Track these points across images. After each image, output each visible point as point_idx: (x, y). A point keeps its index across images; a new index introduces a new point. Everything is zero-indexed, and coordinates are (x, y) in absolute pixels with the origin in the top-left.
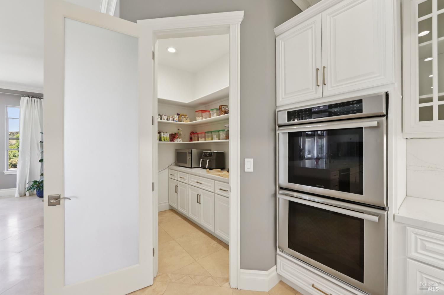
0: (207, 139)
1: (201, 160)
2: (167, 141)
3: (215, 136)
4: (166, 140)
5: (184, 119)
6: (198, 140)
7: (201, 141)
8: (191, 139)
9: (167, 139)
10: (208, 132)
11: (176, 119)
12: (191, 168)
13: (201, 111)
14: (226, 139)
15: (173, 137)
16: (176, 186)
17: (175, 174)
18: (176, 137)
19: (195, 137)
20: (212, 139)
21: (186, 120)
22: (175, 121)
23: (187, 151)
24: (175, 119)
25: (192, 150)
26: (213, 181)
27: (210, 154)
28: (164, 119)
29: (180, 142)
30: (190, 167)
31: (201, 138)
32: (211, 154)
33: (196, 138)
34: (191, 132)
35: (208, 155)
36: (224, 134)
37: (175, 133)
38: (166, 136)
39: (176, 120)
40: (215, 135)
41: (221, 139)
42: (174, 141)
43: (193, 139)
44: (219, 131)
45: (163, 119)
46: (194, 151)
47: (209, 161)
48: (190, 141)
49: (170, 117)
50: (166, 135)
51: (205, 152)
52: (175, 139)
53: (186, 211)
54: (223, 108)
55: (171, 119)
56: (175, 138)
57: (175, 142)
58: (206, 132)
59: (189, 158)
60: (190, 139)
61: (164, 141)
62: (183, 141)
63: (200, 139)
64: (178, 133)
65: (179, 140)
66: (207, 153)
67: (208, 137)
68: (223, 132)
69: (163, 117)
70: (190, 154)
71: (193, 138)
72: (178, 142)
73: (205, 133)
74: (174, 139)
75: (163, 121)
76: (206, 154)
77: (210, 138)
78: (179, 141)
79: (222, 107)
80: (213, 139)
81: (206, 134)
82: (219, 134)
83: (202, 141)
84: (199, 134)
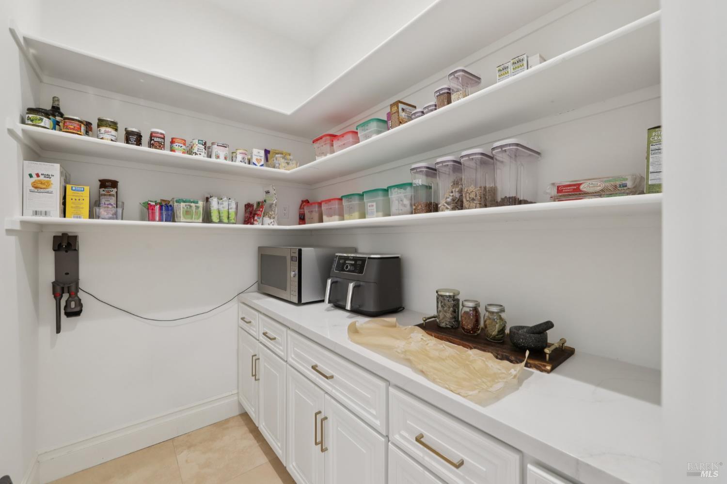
0: (346, 216)
1: (329, 282)
2: (229, 223)
3: (374, 207)
4: (226, 220)
5: (282, 161)
6: (321, 221)
7: (329, 221)
8: (302, 220)
9: (228, 218)
10: (349, 196)
11: (257, 159)
12: (300, 303)
13: (328, 137)
14: (412, 213)
15: (251, 213)
16: (253, 356)
17: (252, 321)
18: (258, 212)
19: (312, 211)
20: (363, 216)
21: (288, 163)
22: (254, 164)
23: (289, 253)
24: (254, 160)
25: (300, 251)
26: (382, 384)
27: (359, 262)
28: (218, 157)
29: (271, 227)
30: (296, 300)
31: (330, 215)
32: (360, 264)
33: (316, 216)
34: (303, 202)
35: (352, 265)
36: (405, 196)
37: (258, 203)
38: (226, 209)
39: (256, 162)
40: (374, 204)
41: (394, 215)
42: (252, 224)
43: (307, 219)
44: (386, 191)
45: (213, 155)
46: (309, 253)
47: (354, 288)
48: (300, 224)
49: (238, 151)
50: (226, 204)
51: (341, 258)
52: (256, 218)
53: (279, 444)
54: (403, 110)
55: (239, 157)
56: (258, 215)
57: (257, 226)
58: (342, 197)
59: (293, 274)
60: (300, 219)
61: (221, 222)
62: (279, 224)
63: (325, 217)
64: (265, 201)
65: (267, 220)
66: (347, 258)
67: (351, 210)
68: (402, 190)
69: (216, 149)
70: (297, 263)
71: (307, 216)
72: (266, 227)
73: (341, 199)
74: (254, 217)
75: (213, 160)
76: (344, 263)
77: (356, 214)
78: (267, 224)
79: (401, 106)
80: (366, 216)
81: (345, 203)
82: (389, 199)
83: (331, 222)
84: (323, 205)
